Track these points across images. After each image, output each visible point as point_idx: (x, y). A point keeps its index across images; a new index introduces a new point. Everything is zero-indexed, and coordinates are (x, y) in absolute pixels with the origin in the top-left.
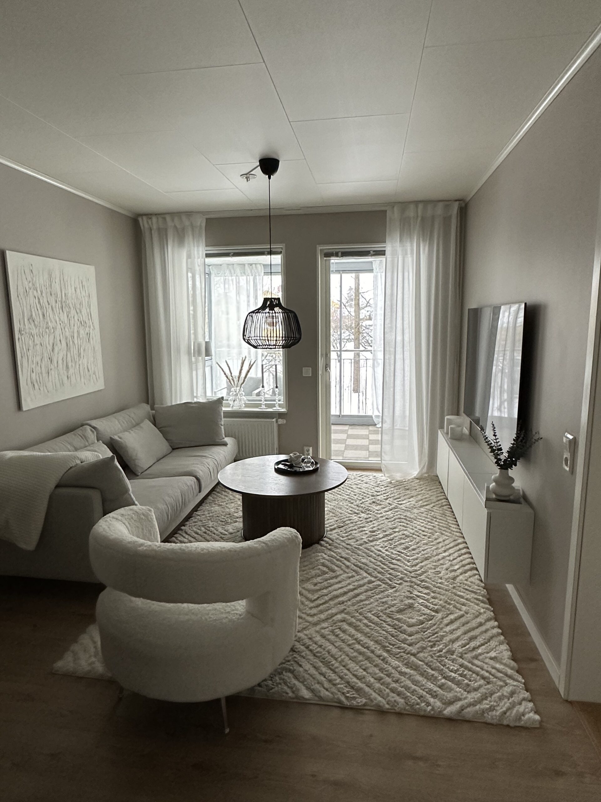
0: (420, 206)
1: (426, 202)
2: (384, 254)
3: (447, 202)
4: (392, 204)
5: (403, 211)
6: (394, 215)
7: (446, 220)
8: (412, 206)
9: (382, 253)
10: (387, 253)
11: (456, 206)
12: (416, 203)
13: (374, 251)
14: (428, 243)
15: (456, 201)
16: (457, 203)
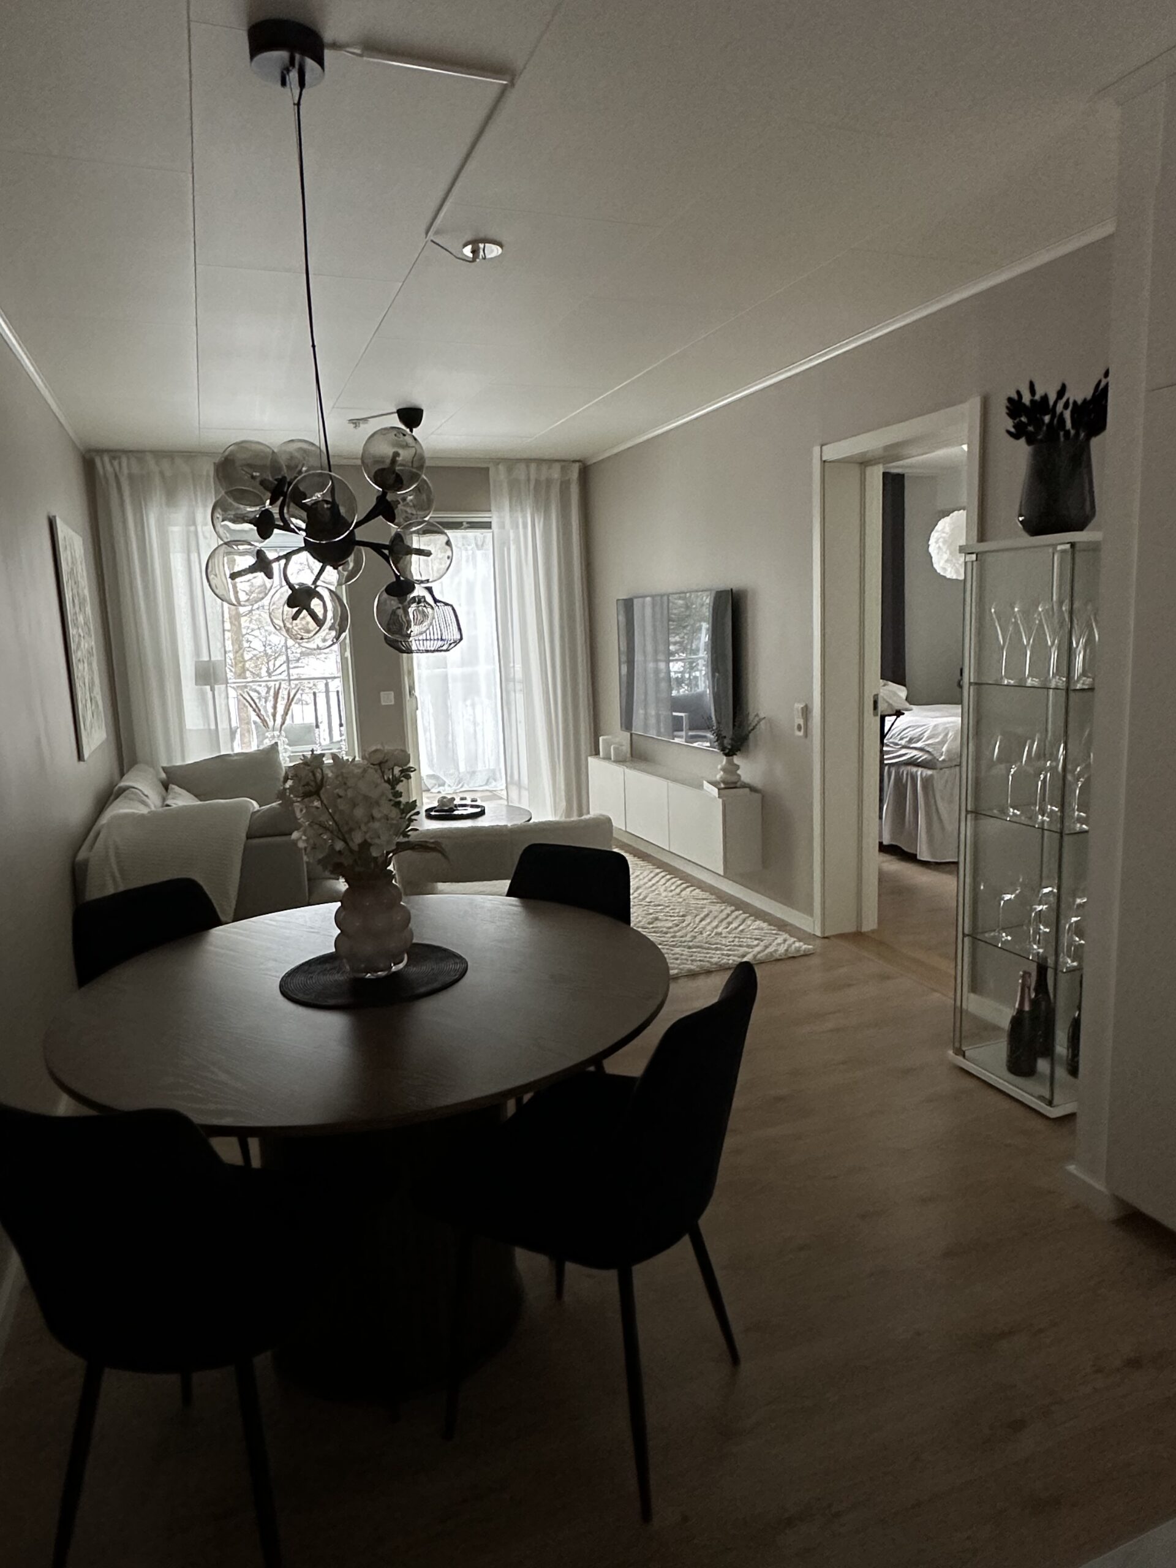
0: (533, 466)
1: (540, 461)
2: (490, 528)
3: (565, 463)
4: (498, 461)
5: (510, 470)
6: (498, 476)
7: (565, 486)
8: (523, 466)
9: (487, 525)
10: (494, 525)
11: (576, 468)
12: (528, 461)
13: (468, 523)
14: (542, 514)
15: (574, 461)
16: (577, 465)
